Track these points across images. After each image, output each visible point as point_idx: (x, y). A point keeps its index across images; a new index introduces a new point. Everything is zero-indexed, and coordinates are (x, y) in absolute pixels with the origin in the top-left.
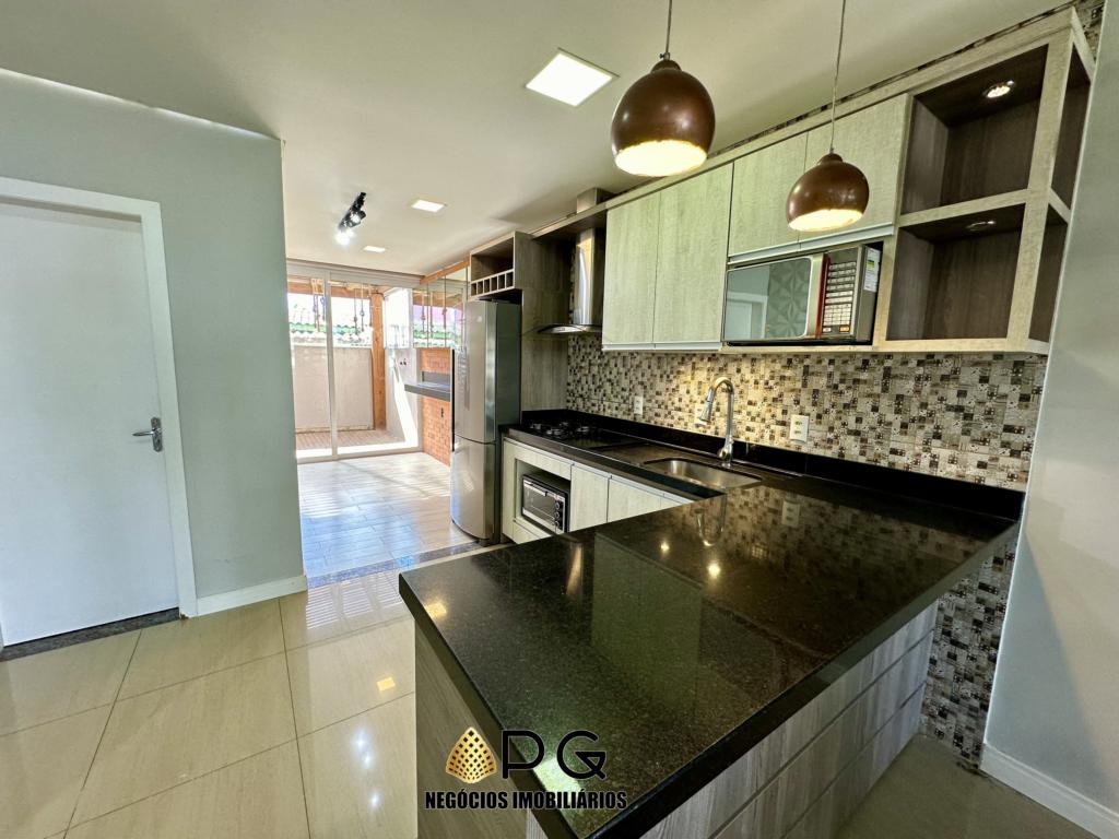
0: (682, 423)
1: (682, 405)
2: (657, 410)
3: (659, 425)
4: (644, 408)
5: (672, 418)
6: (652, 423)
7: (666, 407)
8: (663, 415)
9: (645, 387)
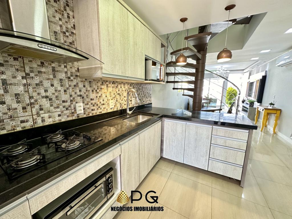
0: (105, 109)
1: (104, 102)
2: (93, 108)
3: (94, 114)
4: (84, 109)
5: (101, 109)
6: (91, 115)
7: (97, 105)
8: (96, 109)
9: (83, 98)
